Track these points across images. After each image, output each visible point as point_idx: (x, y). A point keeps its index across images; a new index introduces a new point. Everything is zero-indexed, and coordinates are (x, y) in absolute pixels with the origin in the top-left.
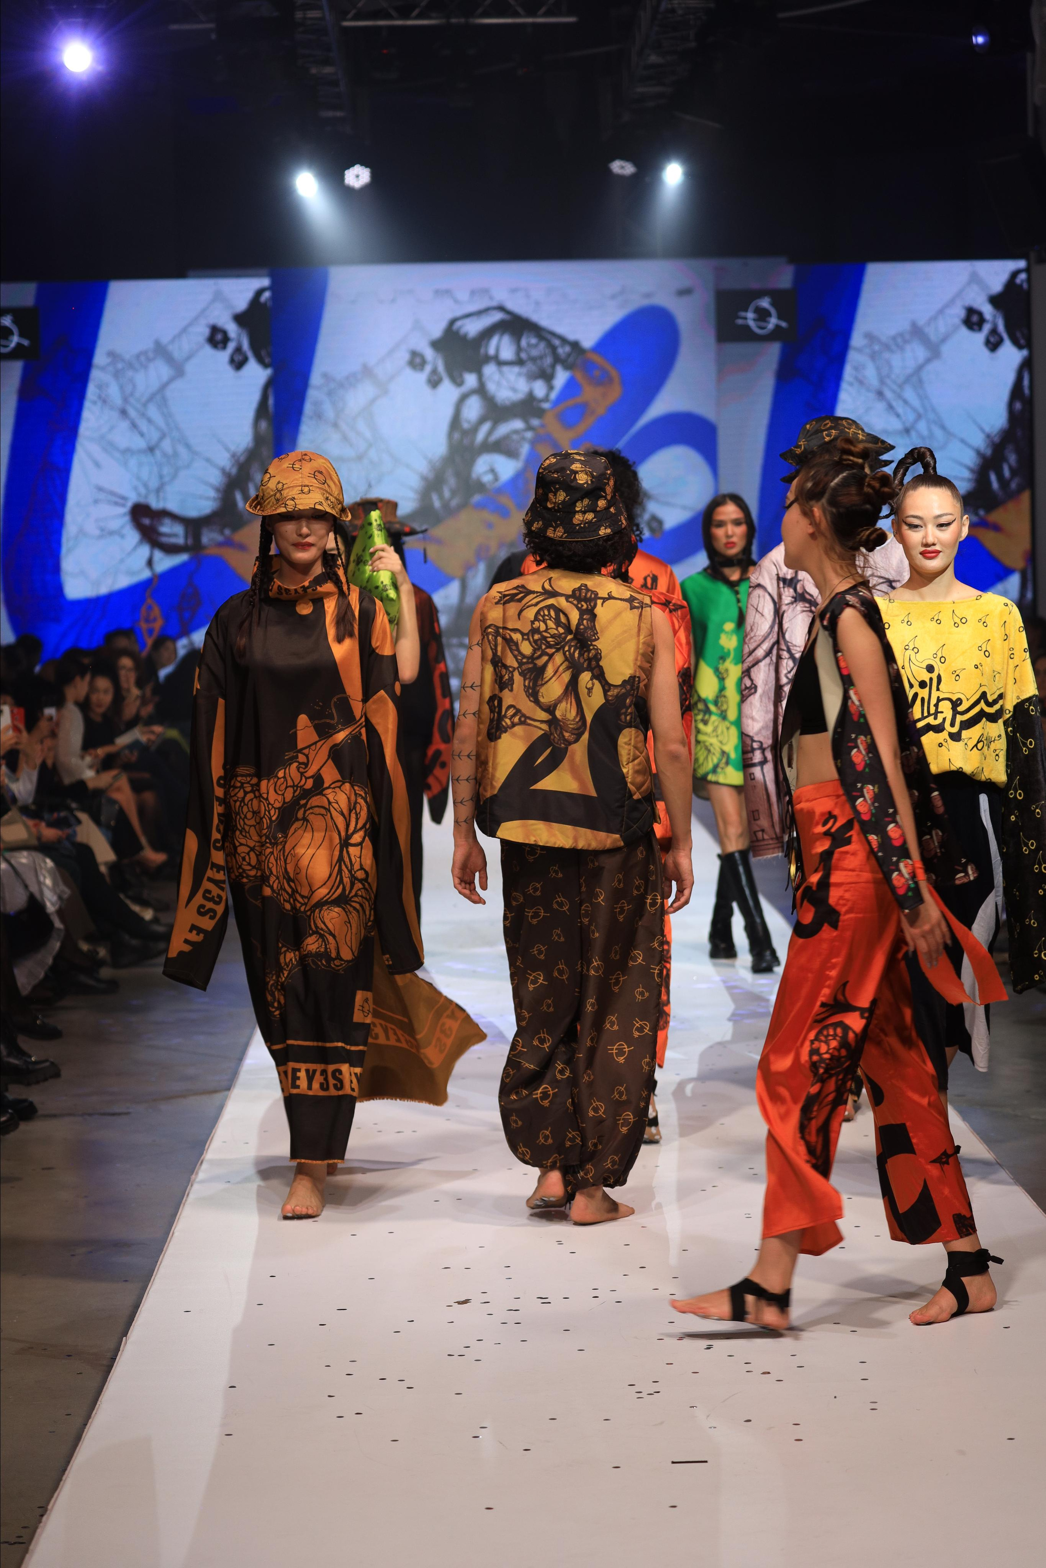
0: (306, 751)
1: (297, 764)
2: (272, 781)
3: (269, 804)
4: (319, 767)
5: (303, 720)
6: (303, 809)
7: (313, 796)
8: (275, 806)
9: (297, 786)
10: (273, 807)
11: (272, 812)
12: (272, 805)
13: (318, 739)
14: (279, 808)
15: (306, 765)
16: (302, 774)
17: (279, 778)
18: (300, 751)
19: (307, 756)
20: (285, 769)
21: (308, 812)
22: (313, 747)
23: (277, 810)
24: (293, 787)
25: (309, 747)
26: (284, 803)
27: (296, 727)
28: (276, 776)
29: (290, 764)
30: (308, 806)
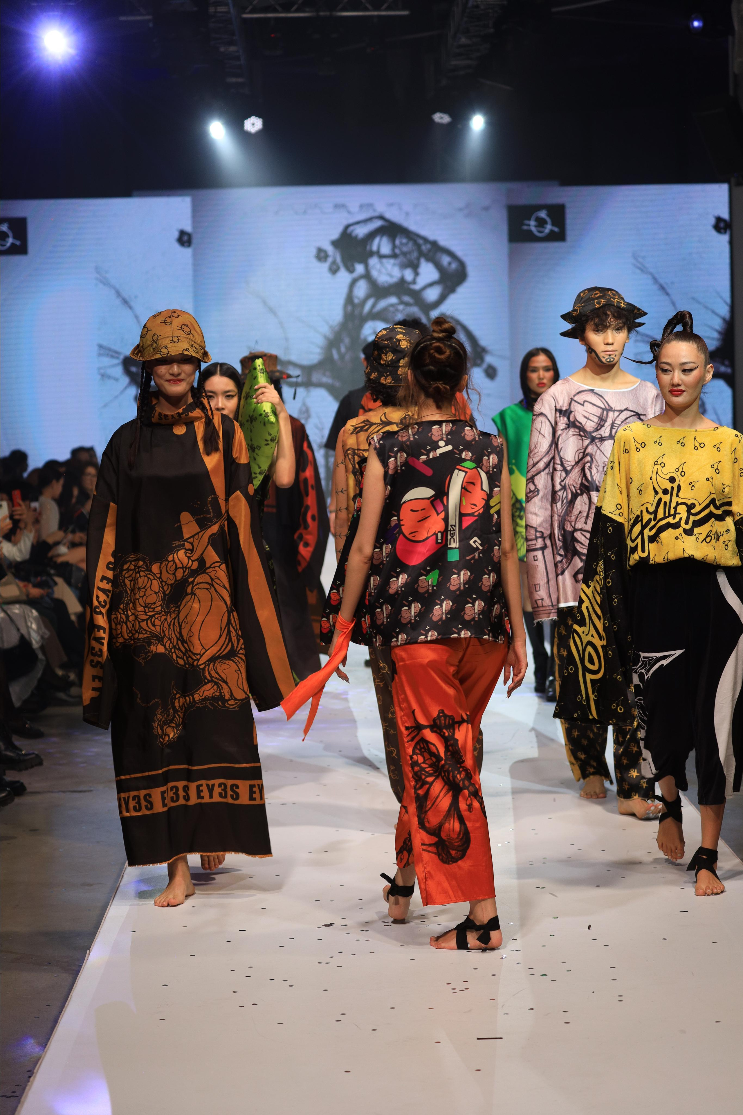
0: (191, 540)
1: (185, 550)
2: (164, 564)
3: (163, 581)
4: (202, 552)
5: (185, 517)
6: (191, 585)
7: (199, 575)
8: (167, 582)
9: (186, 568)
10: (166, 584)
11: (166, 588)
12: (165, 582)
13: (199, 530)
14: (171, 585)
15: (192, 551)
16: (189, 558)
17: (169, 562)
18: (186, 540)
19: (192, 544)
20: (174, 554)
21: (195, 588)
22: (196, 537)
23: (170, 586)
24: (183, 568)
25: (193, 536)
26: (176, 580)
27: (180, 522)
28: (167, 560)
29: (178, 551)
30: (195, 583)
